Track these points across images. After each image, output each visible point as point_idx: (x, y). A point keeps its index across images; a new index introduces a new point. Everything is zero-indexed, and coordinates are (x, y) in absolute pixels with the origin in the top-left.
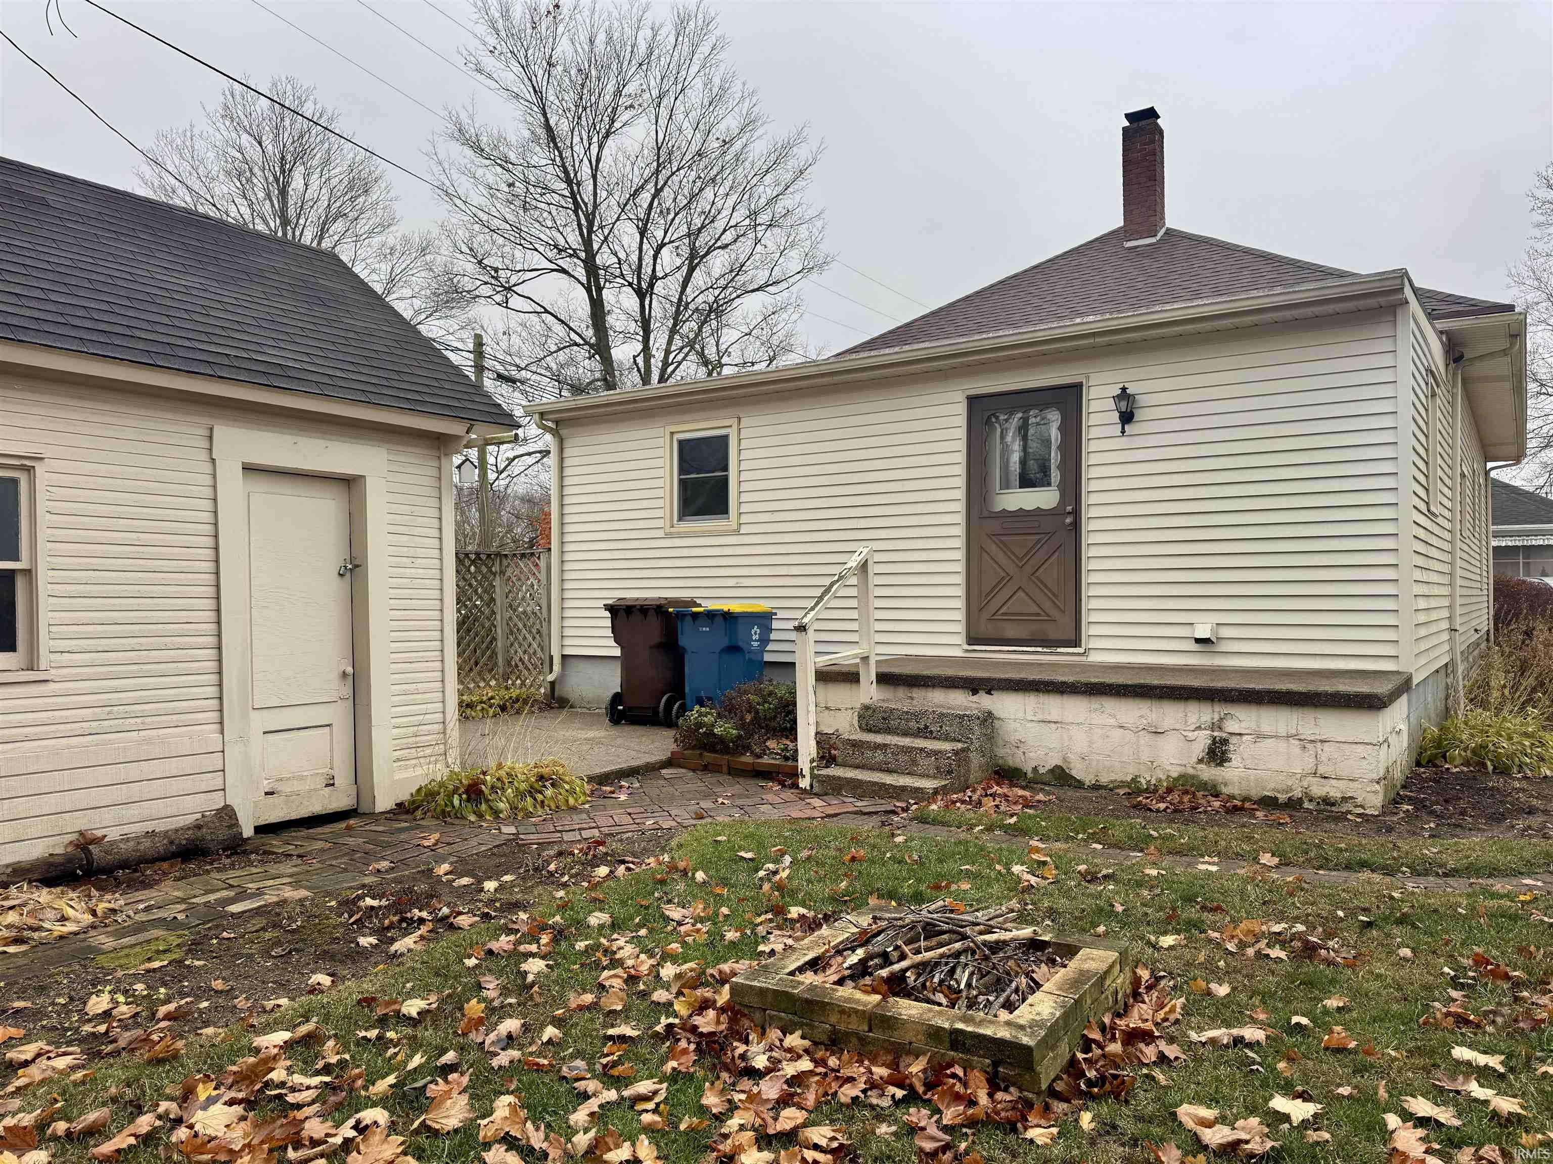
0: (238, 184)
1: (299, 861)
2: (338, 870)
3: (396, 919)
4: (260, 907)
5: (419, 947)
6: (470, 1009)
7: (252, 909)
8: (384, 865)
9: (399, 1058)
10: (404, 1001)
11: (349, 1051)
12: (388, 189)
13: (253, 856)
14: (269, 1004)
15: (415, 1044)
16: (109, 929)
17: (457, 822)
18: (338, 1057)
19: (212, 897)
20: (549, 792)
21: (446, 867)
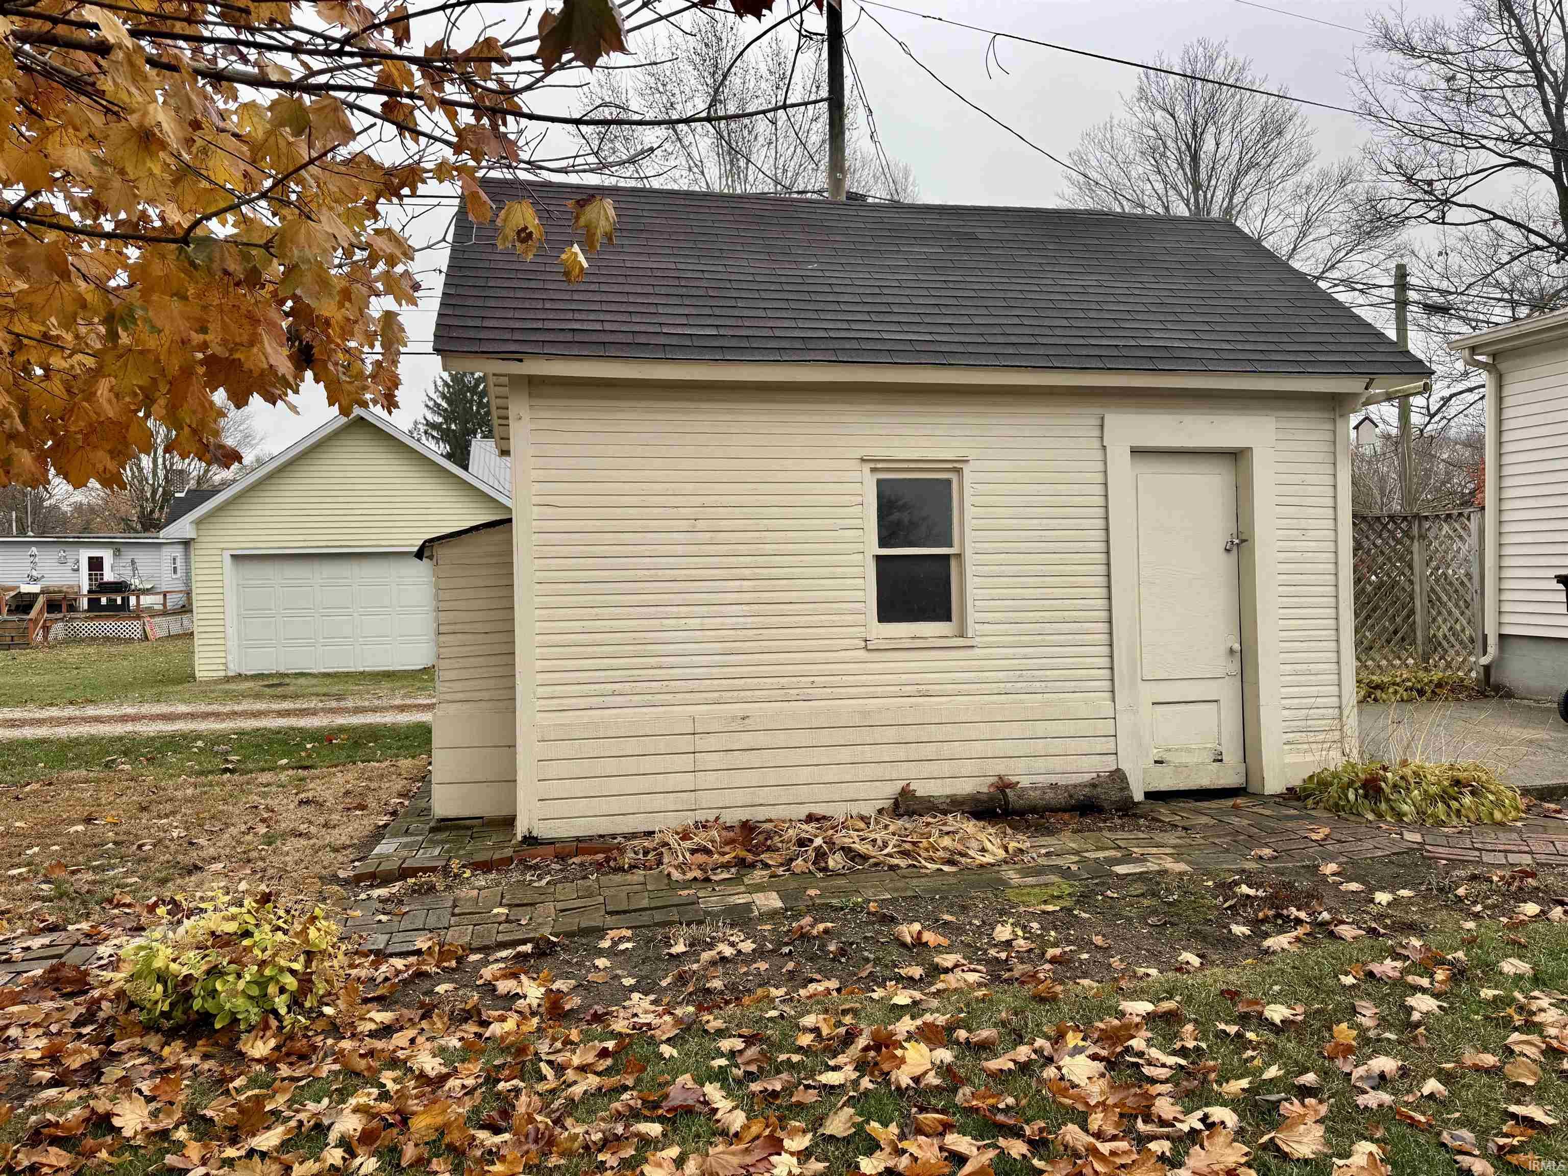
0: (1153, 162)
1: (1183, 834)
2: (1221, 849)
3: (1271, 913)
4: (1142, 873)
5: (1294, 949)
6: (1341, 1032)
7: (1135, 874)
8: (1267, 852)
9: (1256, 1062)
10: (1269, 1003)
11: (1207, 1040)
12: (1303, 125)
13: (1142, 821)
14: (1141, 971)
15: (1274, 1054)
16: (1017, 866)
17: (1352, 818)
18: (1195, 1043)
19: (1101, 855)
20: (1467, 800)
21: (1332, 867)
